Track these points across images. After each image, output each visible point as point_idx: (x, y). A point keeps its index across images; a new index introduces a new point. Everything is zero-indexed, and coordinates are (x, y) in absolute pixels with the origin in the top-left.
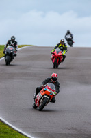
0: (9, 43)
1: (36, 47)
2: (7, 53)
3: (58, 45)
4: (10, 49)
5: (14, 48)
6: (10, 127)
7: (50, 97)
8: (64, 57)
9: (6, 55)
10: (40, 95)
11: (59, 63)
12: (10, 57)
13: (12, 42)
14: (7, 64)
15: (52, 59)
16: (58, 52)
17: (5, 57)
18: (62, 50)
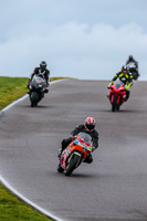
0: (36, 72)
1: (76, 80)
2: (33, 87)
3: (118, 75)
4: (38, 82)
5: (43, 81)
6: (33, 208)
7: (83, 154)
8: (128, 93)
9: (31, 91)
10: (67, 151)
11: (121, 103)
12: (37, 94)
13: (42, 71)
14: (32, 106)
15: (110, 97)
16: (118, 86)
17: (30, 93)
18: (125, 82)
